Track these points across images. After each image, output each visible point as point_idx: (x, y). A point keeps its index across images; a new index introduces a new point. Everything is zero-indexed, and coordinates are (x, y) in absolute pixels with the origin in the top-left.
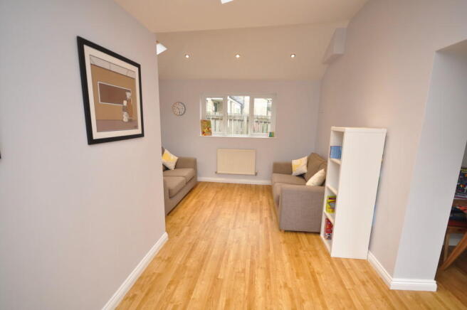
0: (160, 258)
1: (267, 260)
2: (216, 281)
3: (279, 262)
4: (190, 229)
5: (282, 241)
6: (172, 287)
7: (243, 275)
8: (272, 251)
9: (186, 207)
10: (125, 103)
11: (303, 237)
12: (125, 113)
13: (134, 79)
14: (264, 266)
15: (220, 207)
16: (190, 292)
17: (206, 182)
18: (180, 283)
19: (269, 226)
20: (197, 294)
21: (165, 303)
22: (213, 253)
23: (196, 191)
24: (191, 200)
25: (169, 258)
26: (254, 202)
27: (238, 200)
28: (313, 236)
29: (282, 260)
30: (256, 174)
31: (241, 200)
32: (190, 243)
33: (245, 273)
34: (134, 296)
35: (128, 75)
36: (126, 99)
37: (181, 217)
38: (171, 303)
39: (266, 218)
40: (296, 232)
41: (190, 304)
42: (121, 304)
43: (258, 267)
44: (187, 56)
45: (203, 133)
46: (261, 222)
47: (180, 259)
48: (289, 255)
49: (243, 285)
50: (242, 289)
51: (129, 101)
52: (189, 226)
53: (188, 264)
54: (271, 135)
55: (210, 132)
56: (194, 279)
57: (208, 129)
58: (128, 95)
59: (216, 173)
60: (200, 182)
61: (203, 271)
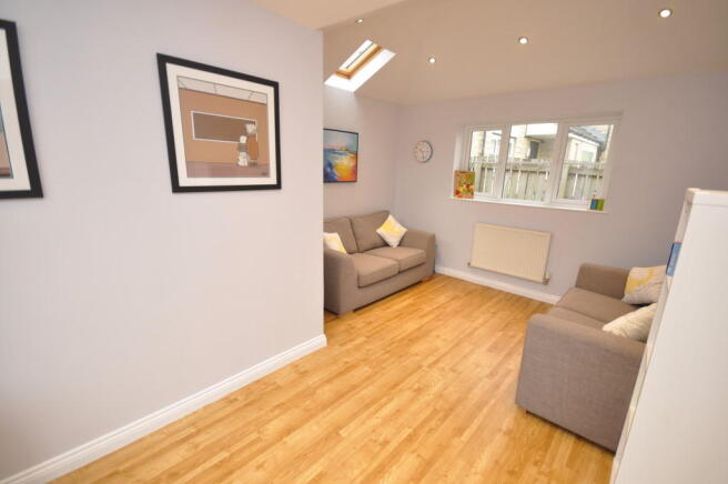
0: (297, 366)
1: (442, 448)
2: (334, 434)
3: (461, 463)
4: (366, 342)
5: (504, 428)
6: (277, 412)
7: (378, 449)
8: (466, 436)
9: (388, 308)
10: (243, 140)
11: (566, 445)
12: (243, 154)
13: (265, 105)
14: (426, 454)
15: (440, 323)
16: (289, 431)
17: (449, 277)
18: (290, 412)
19: (503, 388)
20: (294, 439)
21: (252, 428)
22: (363, 392)
23: (422, 288)
24: (405, 300)
25: (306, 372)
26: (511, 333)
27: (480, 321)
28: (595, 454)
29: (471, 464)
30: (546, 282)
31: (486, 322)
32: (346, 363)
33: (382, 449)
34: (236, 400)
35: (252, 99)
36: (246, 134)
37: (368, 320)
38: (259, 432)
39: (509, 371)
40: (555, 426)
41: (274, 447)
42: (218, 402)
43: (413, 452)
44: (432, 61)
45: (457, 193)
46: (492, 374)
47: (316, 379)
48: (497, 462)
49: (365, 465)
50: (356, 472)
51: (251, 137)
52: (368, 337)
53: (319, 391)
54: (596, 204)
55: (470, 192)
56: (310, 415)
57: (468, 186)
58: (250, 128)
59: (469, 264)
60: (440, 275)
61: (329, 410)
